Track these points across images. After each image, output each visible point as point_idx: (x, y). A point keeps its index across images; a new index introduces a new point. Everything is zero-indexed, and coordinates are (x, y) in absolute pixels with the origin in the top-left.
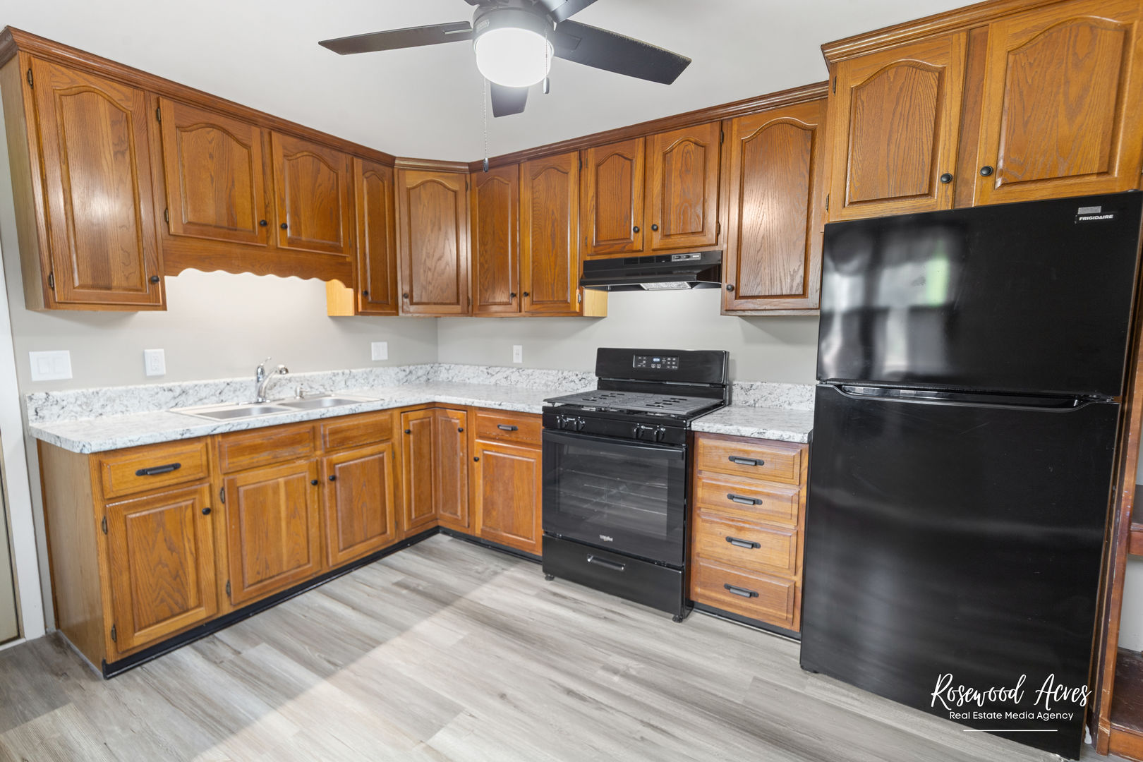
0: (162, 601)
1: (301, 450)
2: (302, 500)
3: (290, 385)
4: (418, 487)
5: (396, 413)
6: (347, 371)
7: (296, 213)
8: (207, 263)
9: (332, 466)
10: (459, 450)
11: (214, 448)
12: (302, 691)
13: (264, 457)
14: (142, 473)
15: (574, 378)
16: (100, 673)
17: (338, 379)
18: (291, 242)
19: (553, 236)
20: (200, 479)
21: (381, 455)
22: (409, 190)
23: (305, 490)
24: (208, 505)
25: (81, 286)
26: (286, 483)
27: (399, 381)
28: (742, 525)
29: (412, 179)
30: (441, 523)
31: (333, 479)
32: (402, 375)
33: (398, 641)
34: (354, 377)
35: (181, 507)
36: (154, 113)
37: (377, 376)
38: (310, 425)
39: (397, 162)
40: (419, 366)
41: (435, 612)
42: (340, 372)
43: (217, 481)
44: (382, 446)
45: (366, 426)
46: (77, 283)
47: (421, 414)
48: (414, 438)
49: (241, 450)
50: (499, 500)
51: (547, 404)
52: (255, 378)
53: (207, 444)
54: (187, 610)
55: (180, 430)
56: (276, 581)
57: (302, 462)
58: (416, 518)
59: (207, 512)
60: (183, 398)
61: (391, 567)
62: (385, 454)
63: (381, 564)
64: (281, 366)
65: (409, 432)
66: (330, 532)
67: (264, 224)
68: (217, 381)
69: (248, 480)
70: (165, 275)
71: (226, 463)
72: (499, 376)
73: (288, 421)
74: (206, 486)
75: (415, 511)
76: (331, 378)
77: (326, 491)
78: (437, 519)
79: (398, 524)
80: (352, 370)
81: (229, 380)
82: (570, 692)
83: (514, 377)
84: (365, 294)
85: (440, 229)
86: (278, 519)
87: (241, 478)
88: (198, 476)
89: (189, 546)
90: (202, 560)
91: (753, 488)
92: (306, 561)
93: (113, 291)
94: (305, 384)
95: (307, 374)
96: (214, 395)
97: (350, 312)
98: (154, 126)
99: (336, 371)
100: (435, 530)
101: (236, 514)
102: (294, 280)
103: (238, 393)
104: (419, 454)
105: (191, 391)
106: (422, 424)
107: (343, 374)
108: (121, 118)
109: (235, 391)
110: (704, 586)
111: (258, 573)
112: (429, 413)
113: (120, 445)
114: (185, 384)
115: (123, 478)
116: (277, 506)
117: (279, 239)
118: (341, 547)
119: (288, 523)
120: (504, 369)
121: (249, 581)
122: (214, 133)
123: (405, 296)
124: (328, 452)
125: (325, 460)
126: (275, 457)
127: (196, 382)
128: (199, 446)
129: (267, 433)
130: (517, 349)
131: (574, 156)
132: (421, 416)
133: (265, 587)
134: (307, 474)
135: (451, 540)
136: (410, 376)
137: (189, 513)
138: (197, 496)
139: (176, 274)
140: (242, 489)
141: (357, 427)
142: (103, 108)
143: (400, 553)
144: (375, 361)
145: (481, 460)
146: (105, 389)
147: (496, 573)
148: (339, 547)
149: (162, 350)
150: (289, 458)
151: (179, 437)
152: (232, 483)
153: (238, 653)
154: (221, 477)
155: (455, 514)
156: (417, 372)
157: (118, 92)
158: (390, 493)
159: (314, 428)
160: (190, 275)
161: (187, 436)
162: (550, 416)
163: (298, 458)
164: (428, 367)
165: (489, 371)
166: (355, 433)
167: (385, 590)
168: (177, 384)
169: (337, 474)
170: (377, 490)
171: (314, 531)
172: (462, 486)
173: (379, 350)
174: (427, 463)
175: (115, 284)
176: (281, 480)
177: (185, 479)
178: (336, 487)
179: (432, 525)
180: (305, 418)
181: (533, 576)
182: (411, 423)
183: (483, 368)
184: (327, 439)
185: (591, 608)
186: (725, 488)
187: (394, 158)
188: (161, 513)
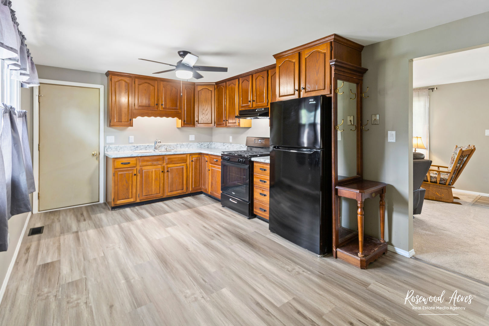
0: (124, 195)
1: (160, 162)
2: (159, 175)
3: (164, 146)
4: (195, 178)
5: (188, 155)
6: (181, 143)
7: (165, 101)
8: (143, 115)
9: (168, 168)
10: (206, 167)
11: (138, 159)
12: (146, 218)
13: (150, 163)
14: (122, 163)
15: (243, 147)
16: (110, 209)
17: (178, 145)
18: (164, 108)
19: (233, 103)
20: (134, 167)
21: (183, 167)
22: (198, 91)
23: (160, 173)
24: (135, 173)
25: (116, 122)
26: (155, 171)
27: (198, 147)
28: (264, 189)
29: (199, 88)
30: (202, 190)
31: (168, 171)
32: (199, 145)
33: (173, 213)
34: (183, 145)
35: (129, 173)
36: (134, 82)
37: (191, 145)
38: (162, 156)
39: (196, 84)
40: (205, 143)
41: (186, 209)
42: (179, 143)
43: (138, 168)
44: (183, 164)
45: (178, 158)
46: (115, 121)
47: (197, 156)
48: (194, 163)
49: (144, 161)
50: (214, 183)
51: (223, 153)
52: (154, 144)
53: (136, 159)
54: (129, 198)
55: (131, 155)
56: (150, 197)
57: (160, 166)
58: (194, 187)
59: (135, 175)
60: (137, 148)
61: (183, 200)
62: (184, 167)
63: (182, 199)
64: (159, 141)
65: (192, 161)
66: (166, 186)
67: (157, 104)
68: (145, 145)
69: (145, 169)
70: (134, 118)
71: (141, 164)
72: (226, 146)
73: (156, 155)
74: (135, 168)
75: (194, 185)
76: (176, 145)
77: (166, 174)
78: (201, 189)
79: (187, 188)
80: (183, 143)
81: (148, 144)
82: (204, 227)
83: (229, 146)
84: (184, 121)
85: (207, 102)
86: (152, 179)
87: (144, 168)
88: (133, 166)
89: (130, 182)
90: (133, 187)
91: (265, 178)
92: (159, 193)
93: (122, 123)
94: (169, 147)
95: (169, 144)
96: (144, 148)
97: (180, 126)
98: (133, 85)
99: (178, 143)
100: (201, 193)
101: (142, 177)
102: (170, 118)
103: (150, 148)
104: (196, 168)
105: (139, 147)
106: (197, 159)
107: (180, 144)
108: (127, 84)
109: (149, 147)
110: (256, 209)
111: (146, 193)
112: (200, 156)
113: (118, 157)
114: (138, 145)
115: (118, 164)
116: (152, 176)
117: (160, 108)
118: (169, 191)
119: (155, 181)
120: (227, 144)
121: (144, 195)
122: (146, 84)
123: (197, 121)
124: (167, 164)
125: (166, 166)
126: (152, 164)
127: (140, 145)
128: (135, 159)
129: (151, 157)
130: (231, 137)
131: (237, 80)
132: (197, 157)
133: (148, 197)
134: (161, 169)
135: (204, 196)
136: (202, 146)
137: (131, 174)
138: (133, 171)
139: (135, 118)
140: (144, 171)
141: (176, 158)
142: (124, 83)
143: (189, 197)
144: (191, 141)
145: (211, 170)
146: (120, 145)
147: (210, 204)
148: (168, 191)
149: (133, 136)
150: (156, 164)
151: (130, 156)
152: (141, 169)
153: (138, 210)
154: (139, 167)
155: (205, 187)
156: (204, 144)
157: (127, 80)
158: (185, 178)
159: (163, 157)
160: (139, 118)
161: (132, 156)
162: (223, 157)
163: (158, 165)
164: (208, 143)
165: (224, 144)
166: (175, 160)
167: (179, 204)
168: (136, 145)
169: (169, 170)
170: (181, 177)
171: (162, 185)
172: (207, 178)
173: (192, 137)
174: (199, 171)
175: (123, 121)
176: (154, 170)
177: (131, 166)
178: (168, 174)
179: (199, 191)
180: (161, 154)
181: (219, 206)
182: (193, 159)
183: (222, 143)
184: (167, 160)
185: (227, 214)
186: (259, 178)
187: (195, 83)
188: (125, 173)
